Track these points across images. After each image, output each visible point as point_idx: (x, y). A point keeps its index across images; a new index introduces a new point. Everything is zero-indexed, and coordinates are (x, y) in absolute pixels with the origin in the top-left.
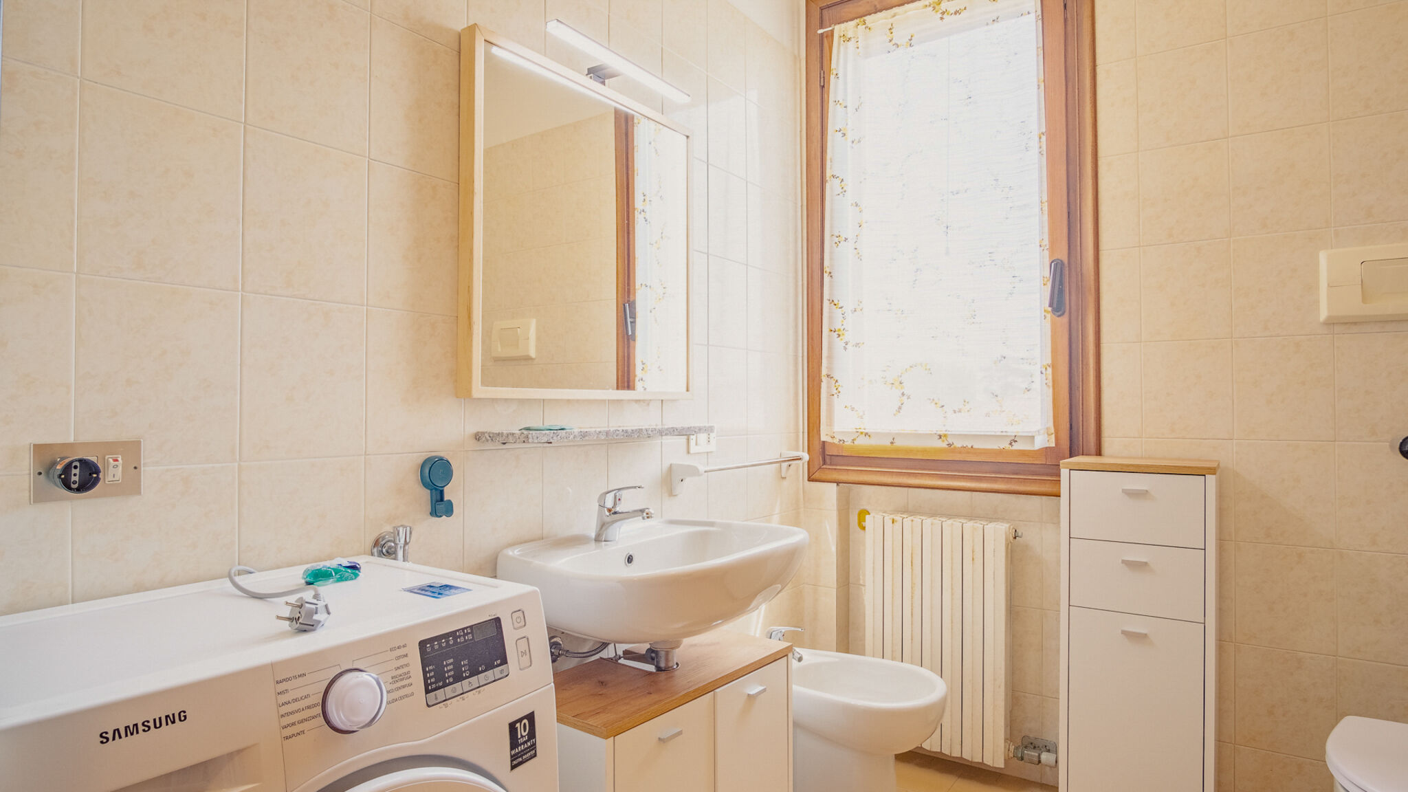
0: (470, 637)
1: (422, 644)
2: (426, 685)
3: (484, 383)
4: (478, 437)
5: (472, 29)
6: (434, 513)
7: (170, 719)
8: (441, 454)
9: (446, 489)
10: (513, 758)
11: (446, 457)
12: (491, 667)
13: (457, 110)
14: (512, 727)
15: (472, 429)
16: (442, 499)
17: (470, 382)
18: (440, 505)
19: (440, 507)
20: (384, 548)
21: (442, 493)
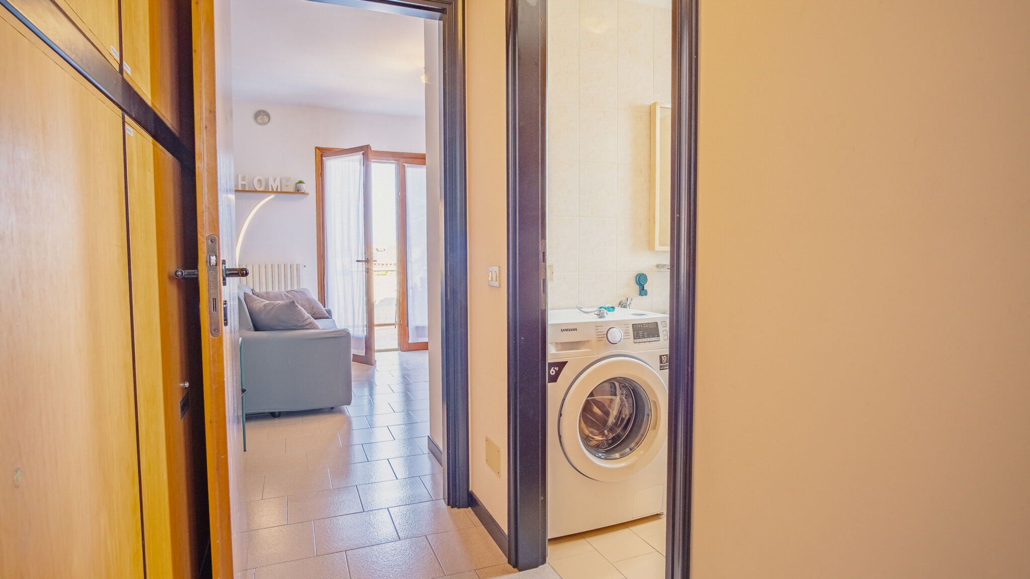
0: (647, 326)
1: (633, 325)
2: (634, 337)
3: (660, 245)
4: (658, 266)
5: (655, 104)
6: (641, 294)
7: (574, 330)
8: (643, 272)
9: (645, 286)
10: (661, 366)
11: (645, 273)
12: (653, 336)
13: (649, 137)
14: (661, 356)
15: (656, 263)
16: (643, 290)
17: (654, 245)
18: (643, 292)
19: (642, 292)
20: (622, 305)
21: (643, 287)
